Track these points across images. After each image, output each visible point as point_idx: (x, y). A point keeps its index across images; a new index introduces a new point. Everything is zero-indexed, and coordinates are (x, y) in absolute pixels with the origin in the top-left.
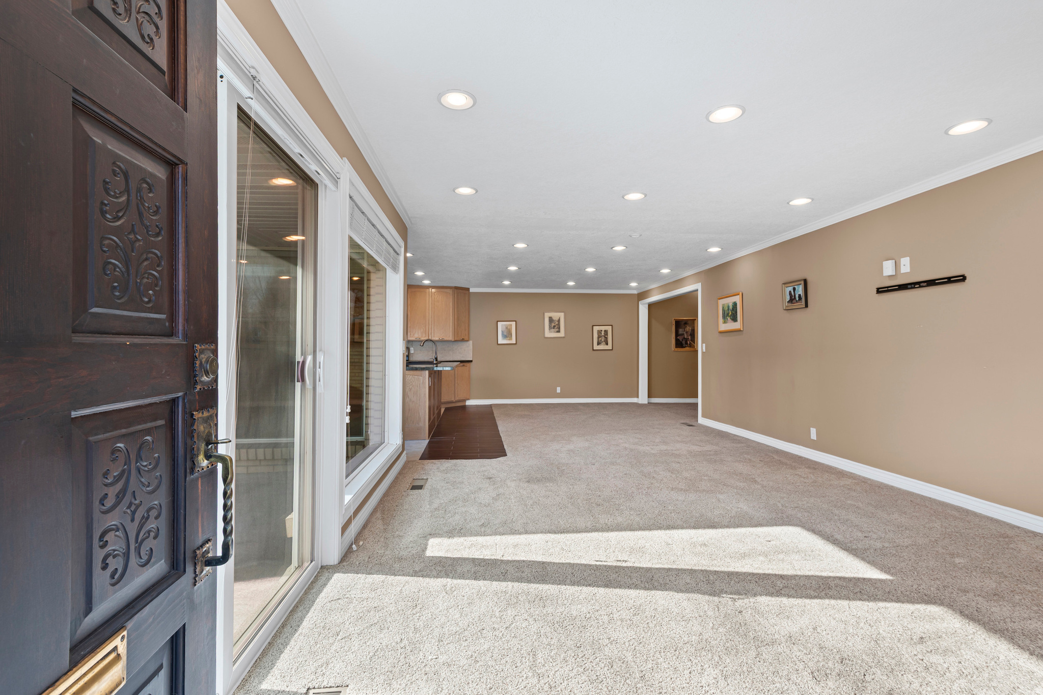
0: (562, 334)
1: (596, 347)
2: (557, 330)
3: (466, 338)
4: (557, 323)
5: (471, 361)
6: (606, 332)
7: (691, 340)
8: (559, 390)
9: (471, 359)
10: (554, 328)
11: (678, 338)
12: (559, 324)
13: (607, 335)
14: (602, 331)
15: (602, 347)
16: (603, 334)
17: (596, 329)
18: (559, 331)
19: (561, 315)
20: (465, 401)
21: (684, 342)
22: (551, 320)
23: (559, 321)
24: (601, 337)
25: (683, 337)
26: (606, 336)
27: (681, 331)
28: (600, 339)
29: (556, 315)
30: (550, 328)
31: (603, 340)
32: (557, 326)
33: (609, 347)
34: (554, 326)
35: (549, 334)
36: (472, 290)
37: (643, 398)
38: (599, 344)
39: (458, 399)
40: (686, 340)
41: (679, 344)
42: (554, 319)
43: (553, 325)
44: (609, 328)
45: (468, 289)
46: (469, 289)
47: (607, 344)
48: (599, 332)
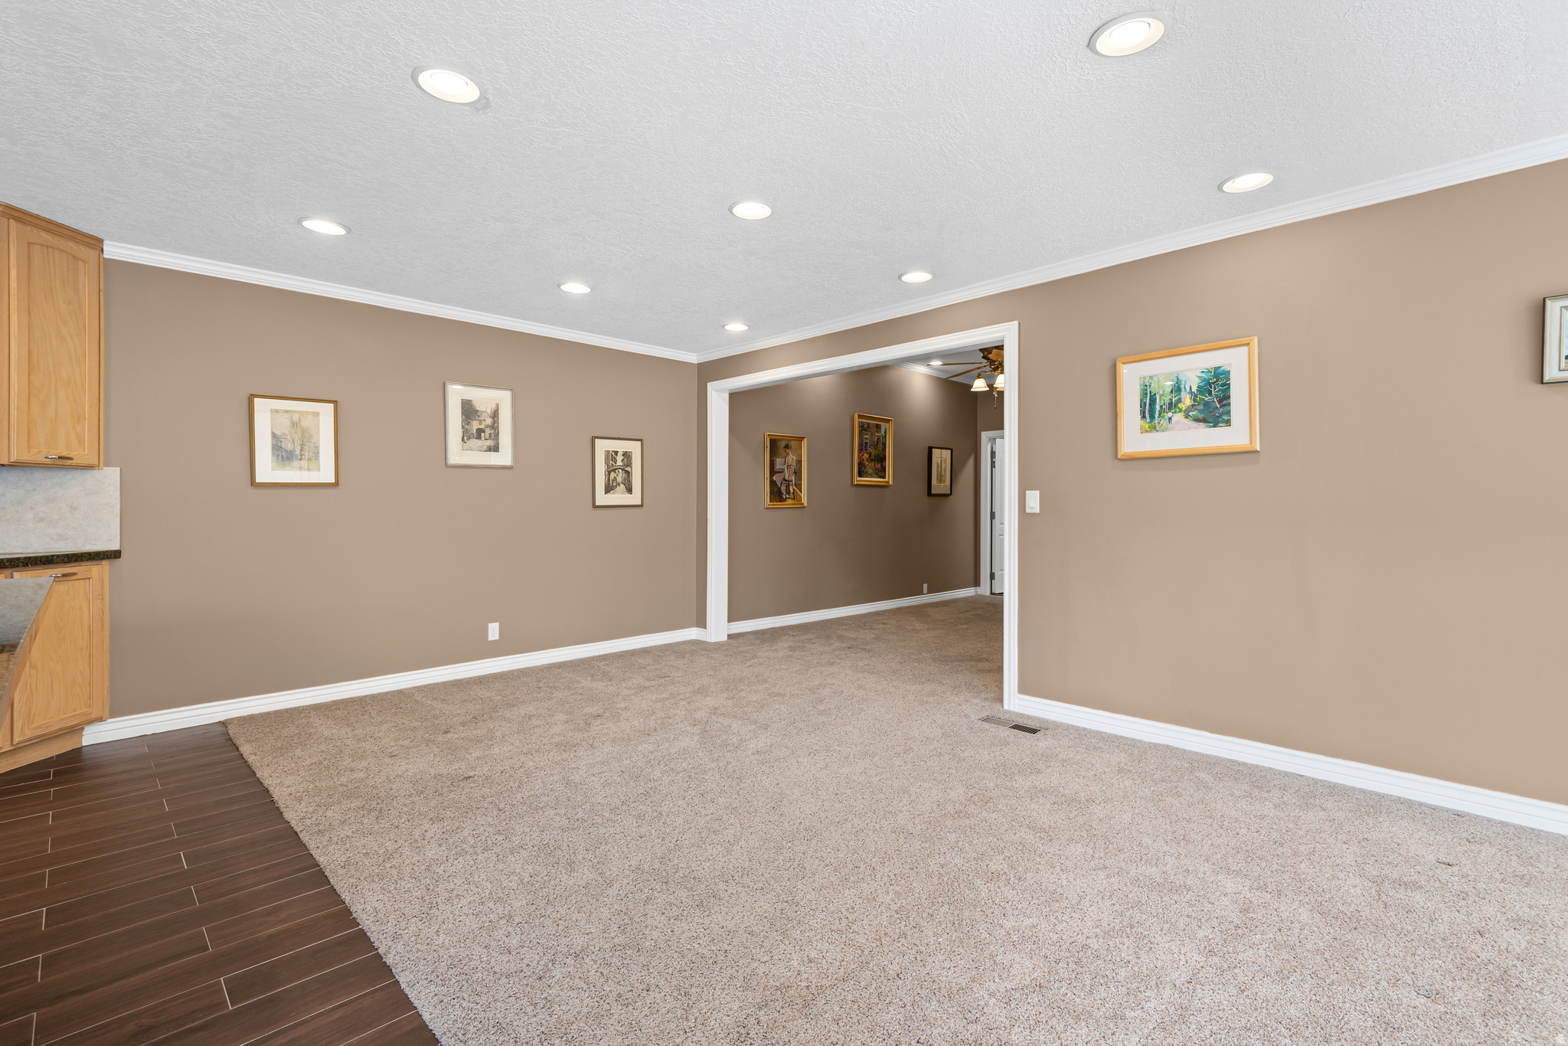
0: (504, 457)
1: (602, 499)
2: (490, 443)
3: (83, 454)
4: (489, 421)
5: (115, 555)
6: (627, 455)
7: (796, 485)
8: (494, 631)
9: (115, 546)
10: (479, 437)
11: (774, 478)
12: (495, 427)
13: (629, 464)
14: (616, 453)
15: (619, 497)
16: (619, 463)
17: (602, 447)
18: (495, 449)
19: (502, 399)
20: (76, 730)
21: (783, 489)
22: (469, 411)
23: (495, 415)
24: (614, 470)
25: (782, 474)
26: (628, 469)
27: (778, 461)
28: (613, 475)
29: (485, 398)
30: (466, 436)
31: (619, 479)
32: (488, 431)
33: (635, 498)
34: (480, 431)
35: (459, 453)
36: (113, 250)
37: (718, 627)
38: (609, 489)
39: (29, 734)
40: (788, 482)
41: (777, 494)
42: (479, 407)
43: (475, 425)
44: (634, 448)
45: (96, 243)
46: (101, 241)
47: (630, 490)
48: (611, 456)
